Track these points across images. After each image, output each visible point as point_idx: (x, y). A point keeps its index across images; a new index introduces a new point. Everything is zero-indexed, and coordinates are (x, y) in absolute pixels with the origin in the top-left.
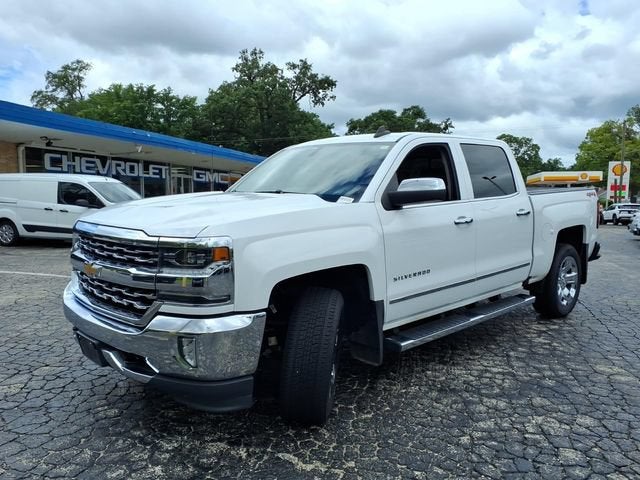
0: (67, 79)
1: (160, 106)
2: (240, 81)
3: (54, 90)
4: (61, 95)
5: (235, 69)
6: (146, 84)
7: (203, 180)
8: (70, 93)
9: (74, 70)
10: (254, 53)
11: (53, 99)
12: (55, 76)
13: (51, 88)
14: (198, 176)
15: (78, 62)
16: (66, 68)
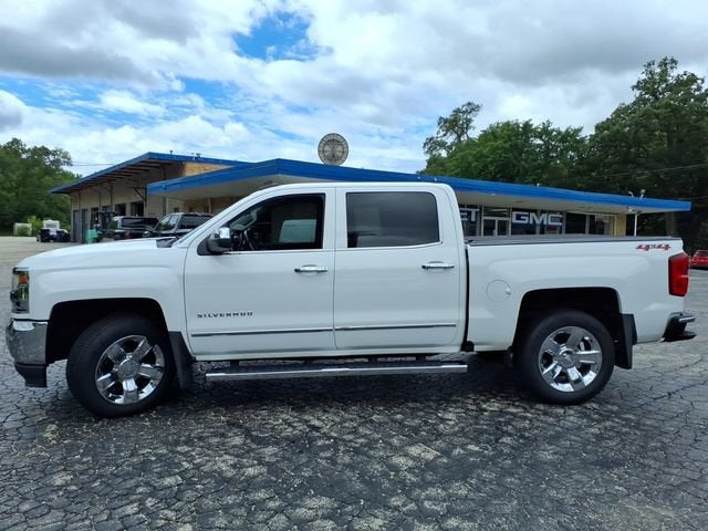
0: (456, 123)
1: (538, 142)
2: (640, 101)
3: (445, 135)
4: (450, 139)
5: (637, 87)
6: (522, 120)
7: (526, 222)
8: (459, 137)
9: (464, 112)
10: (664, 64)
11: (442, 145)
12: (446, 121)
13: (442, 133)
14: (518, 218)
15: (469, 104)
16: (457, 111)
